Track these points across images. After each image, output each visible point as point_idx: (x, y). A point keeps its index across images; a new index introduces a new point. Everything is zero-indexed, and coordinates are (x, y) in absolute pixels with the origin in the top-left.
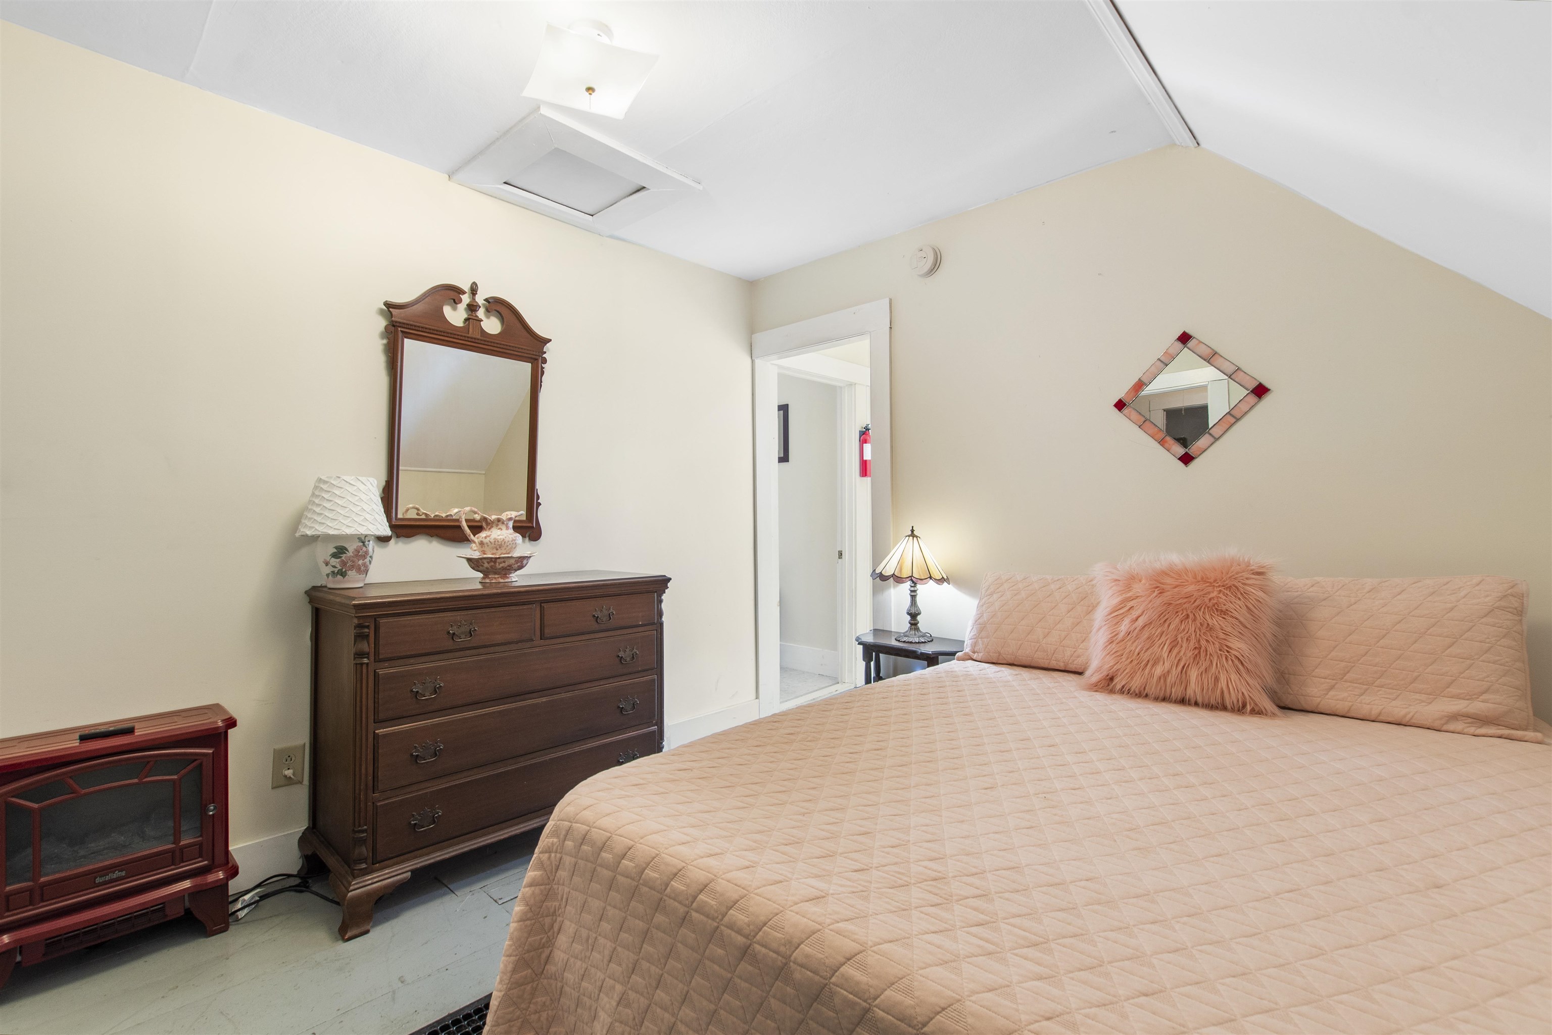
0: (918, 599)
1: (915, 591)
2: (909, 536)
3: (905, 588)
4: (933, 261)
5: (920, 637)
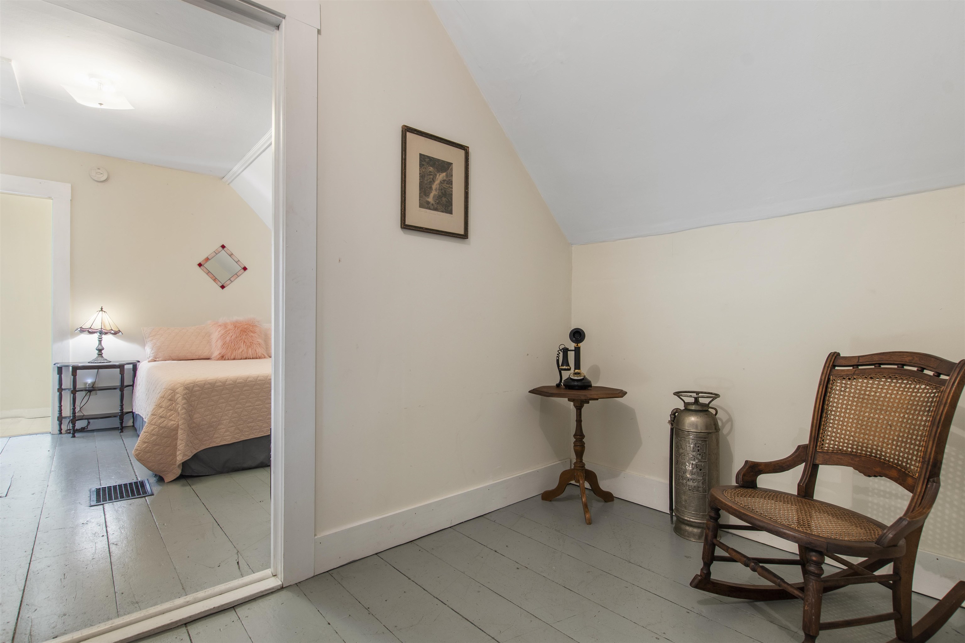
0: (103, 342)
1: (101, 338)
2: (100, 311)
3: (96, 336)
4: (107, 177)
5: (104, 360)
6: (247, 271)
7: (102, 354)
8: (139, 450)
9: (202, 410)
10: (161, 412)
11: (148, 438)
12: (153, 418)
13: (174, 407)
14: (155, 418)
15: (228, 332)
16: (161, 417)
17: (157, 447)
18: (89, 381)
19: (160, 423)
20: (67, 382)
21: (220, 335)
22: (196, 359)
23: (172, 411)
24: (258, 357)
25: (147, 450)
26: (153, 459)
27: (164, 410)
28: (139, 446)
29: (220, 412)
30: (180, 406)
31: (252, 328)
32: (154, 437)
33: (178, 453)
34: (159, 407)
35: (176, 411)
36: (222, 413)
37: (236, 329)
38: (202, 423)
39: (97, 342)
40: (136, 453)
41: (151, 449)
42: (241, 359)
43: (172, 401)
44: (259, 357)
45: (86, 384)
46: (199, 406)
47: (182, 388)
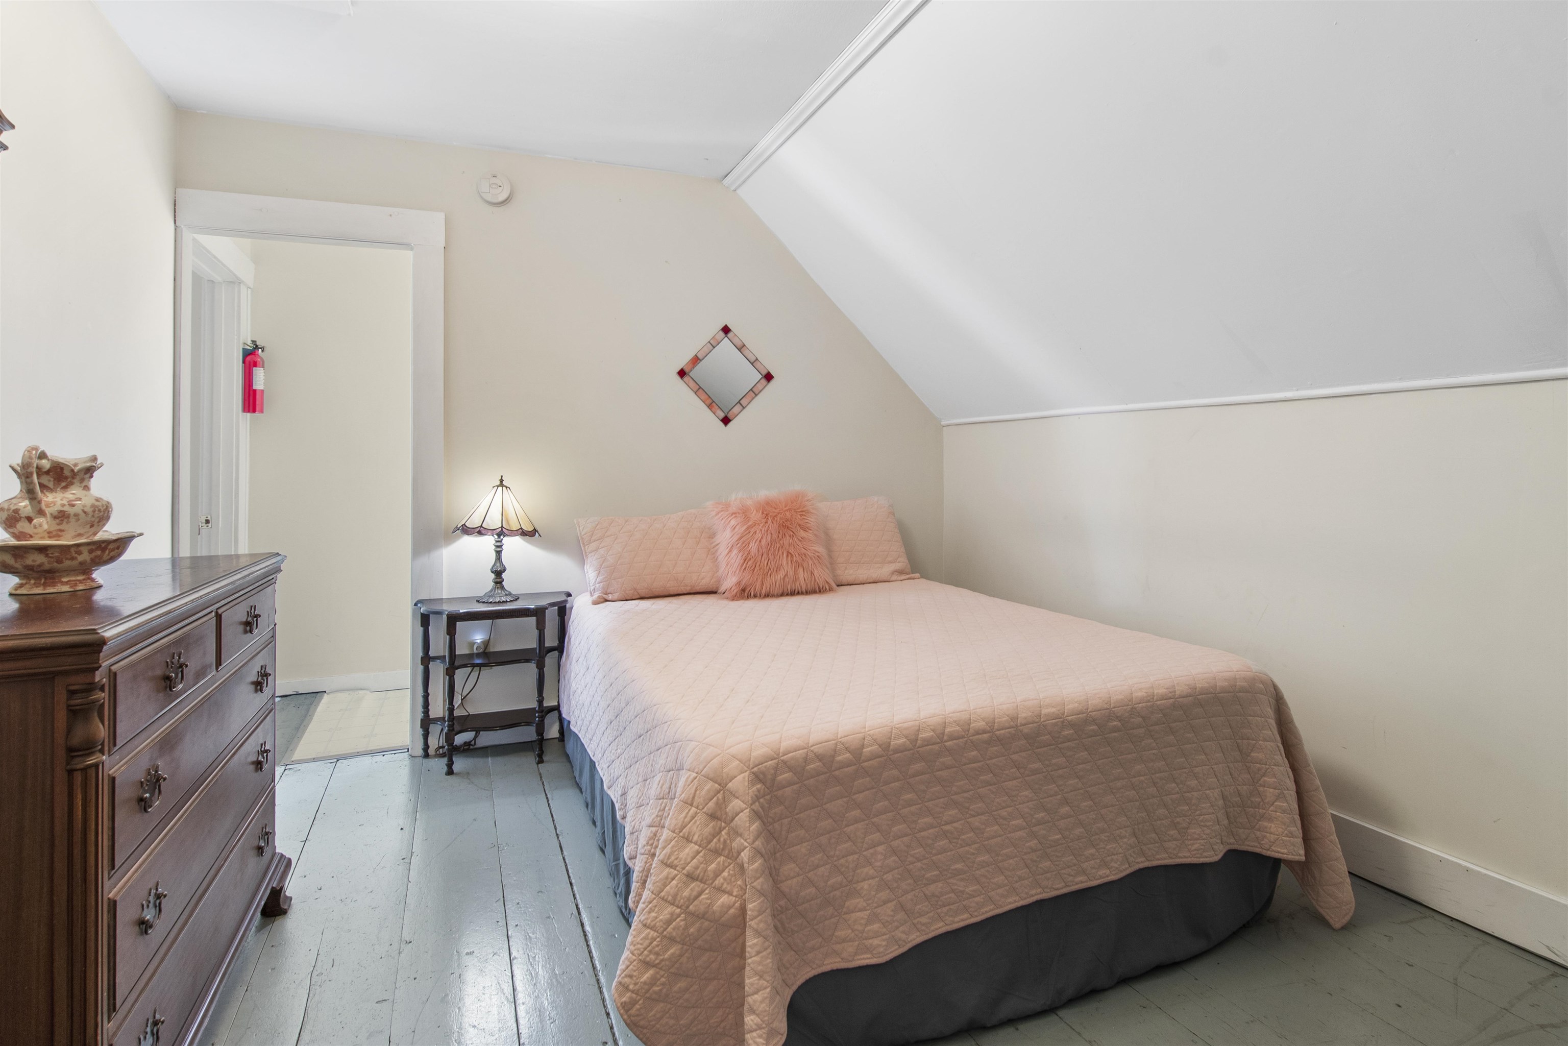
0: (503, 554)
1: (501, 545)
2: (498, 486)
3: (489, 541)
4: (509, 193)
5: (506, 595)
6: (773, 382)
7: (503, 581)
8: (633, 992)
9: (803, 850)
10: (689, 860)
11: (657, 949)
12: (667, 878)
13: (725, 841)
14: (673, 879)
15: (752, 531)
16: (691, 877)
17: (682, 984)
18: (479, 638)
19: (689, 899)
20: (439, 646)
21: (736, 538)
22: (685, 592)
23: (720, 855)
24: (818, 590)
25: (655, 992)
26: (672, 1022)
27: (698, 853)
28: (631, 976)
29: (852, 854)
30: (746, 844)
31: (800, 517)
32: (674, 950)
33: (750, 1020)
34: (683, 837)
35: (733, 856)
36: (856, 856)
37: (770, 521)
38: (803, 894)
39: (493, 556)
40: (624, 999)
41: (664, 990)
42: (782, 595)
43: (718, 819)
44: (819, 588)
45: (472, 644)
46: (793, 834)
47: (747, 779)
